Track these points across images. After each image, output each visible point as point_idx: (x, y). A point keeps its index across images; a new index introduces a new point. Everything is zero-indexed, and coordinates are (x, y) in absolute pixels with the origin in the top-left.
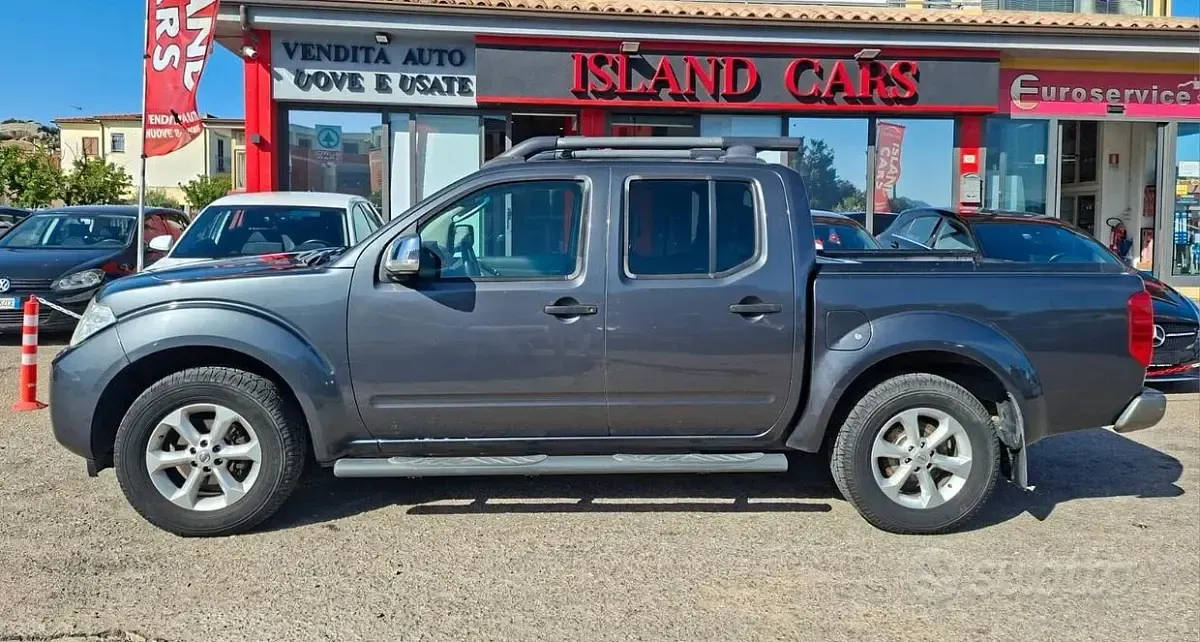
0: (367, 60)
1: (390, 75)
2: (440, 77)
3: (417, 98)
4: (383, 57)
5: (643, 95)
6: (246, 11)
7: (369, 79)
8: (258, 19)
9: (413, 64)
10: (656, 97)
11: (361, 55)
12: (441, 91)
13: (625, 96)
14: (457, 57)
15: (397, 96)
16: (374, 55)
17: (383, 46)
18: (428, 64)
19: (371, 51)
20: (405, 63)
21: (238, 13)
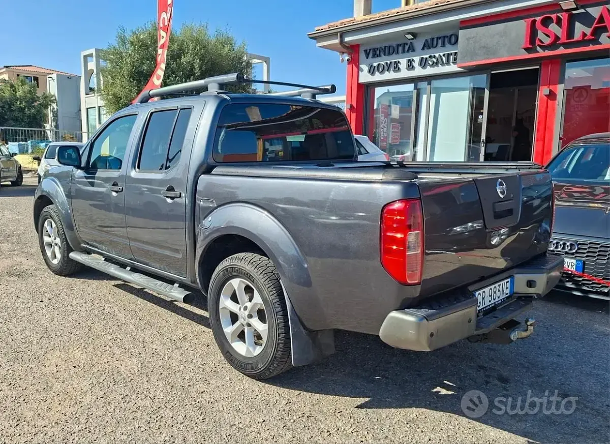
0: (404, 52)
1: (414, 58)
2: (442, 54)
3: (429, 71)
4: (412, 49)
5: (583, 42)
6: (341, 36)
7: (403, 63)
8: (347, 39)
9: (427, 49)
10: (596, 41)
11: (400, 49)
12: (443, 64)
13: (566, 45)
14: (453, 40)
15: (418, 71)
16: (407, 47)
17: (411, 41)
18: (436, 47)
19: (406, 46)
20: (423, 49)
21: (337, 39)
